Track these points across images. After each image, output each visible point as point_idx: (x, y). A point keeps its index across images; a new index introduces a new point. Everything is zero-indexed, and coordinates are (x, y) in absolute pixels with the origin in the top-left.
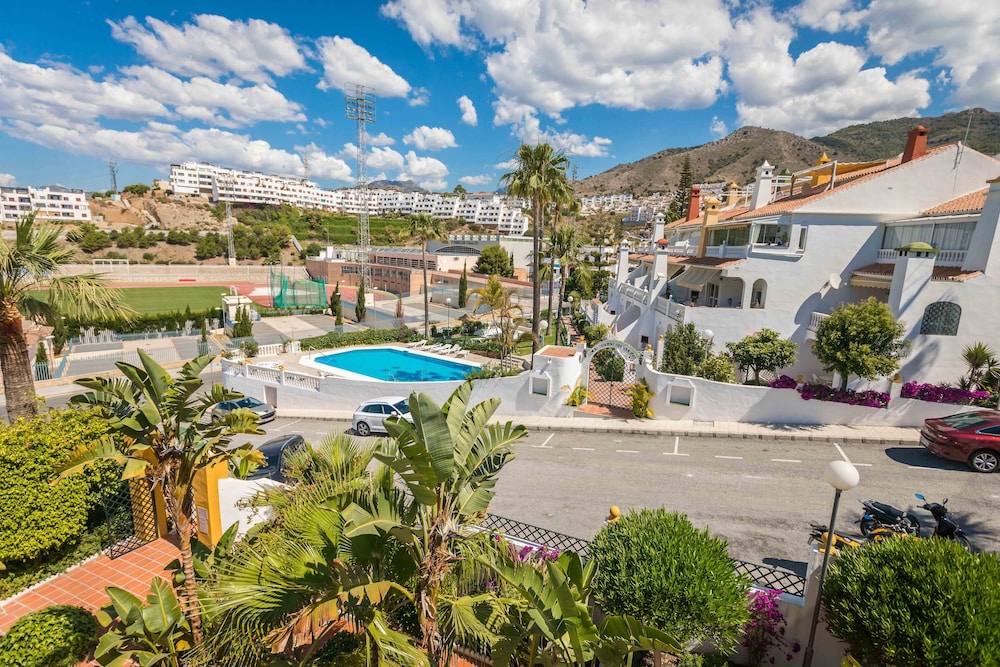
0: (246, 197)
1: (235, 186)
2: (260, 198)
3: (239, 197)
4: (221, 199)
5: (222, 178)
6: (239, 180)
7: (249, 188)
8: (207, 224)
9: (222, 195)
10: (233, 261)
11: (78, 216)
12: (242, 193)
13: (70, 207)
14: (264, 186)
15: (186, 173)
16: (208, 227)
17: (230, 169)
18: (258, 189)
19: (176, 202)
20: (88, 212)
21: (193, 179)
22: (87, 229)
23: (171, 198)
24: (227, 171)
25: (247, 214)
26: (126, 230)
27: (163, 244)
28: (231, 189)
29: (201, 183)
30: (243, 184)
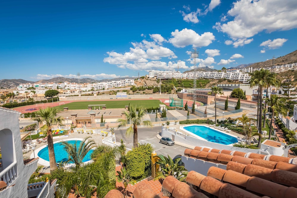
0: (164, 77)
1: (162, 75)
2: (167, 77)
3: (163, 77)
4: (159, 78)
5: (159, 73)
6: (163, 73)
7: (165, 75)
8: (155, 84)
9: (159, 77)
10: (160, 93)
11: (132, 85)
12: (163, 76)
13: (131, 82)
14: (168, 74)
15: (152, 73)
16: (155, 85)
17: (161, 71)
18: (167, 75)
19: (150, 80)
20: (134, 83)
21: (153, 74)
22: (134, 87)
23: (149, 79)
24: (160, 71)
25: (164, 81)
26: (140, 87)
27: (147, 90)
28: (161, 76)
29: (155, 75)
30: (163, 74)
